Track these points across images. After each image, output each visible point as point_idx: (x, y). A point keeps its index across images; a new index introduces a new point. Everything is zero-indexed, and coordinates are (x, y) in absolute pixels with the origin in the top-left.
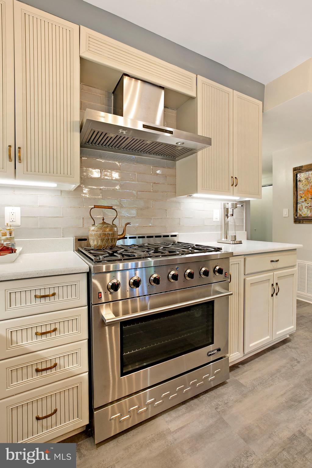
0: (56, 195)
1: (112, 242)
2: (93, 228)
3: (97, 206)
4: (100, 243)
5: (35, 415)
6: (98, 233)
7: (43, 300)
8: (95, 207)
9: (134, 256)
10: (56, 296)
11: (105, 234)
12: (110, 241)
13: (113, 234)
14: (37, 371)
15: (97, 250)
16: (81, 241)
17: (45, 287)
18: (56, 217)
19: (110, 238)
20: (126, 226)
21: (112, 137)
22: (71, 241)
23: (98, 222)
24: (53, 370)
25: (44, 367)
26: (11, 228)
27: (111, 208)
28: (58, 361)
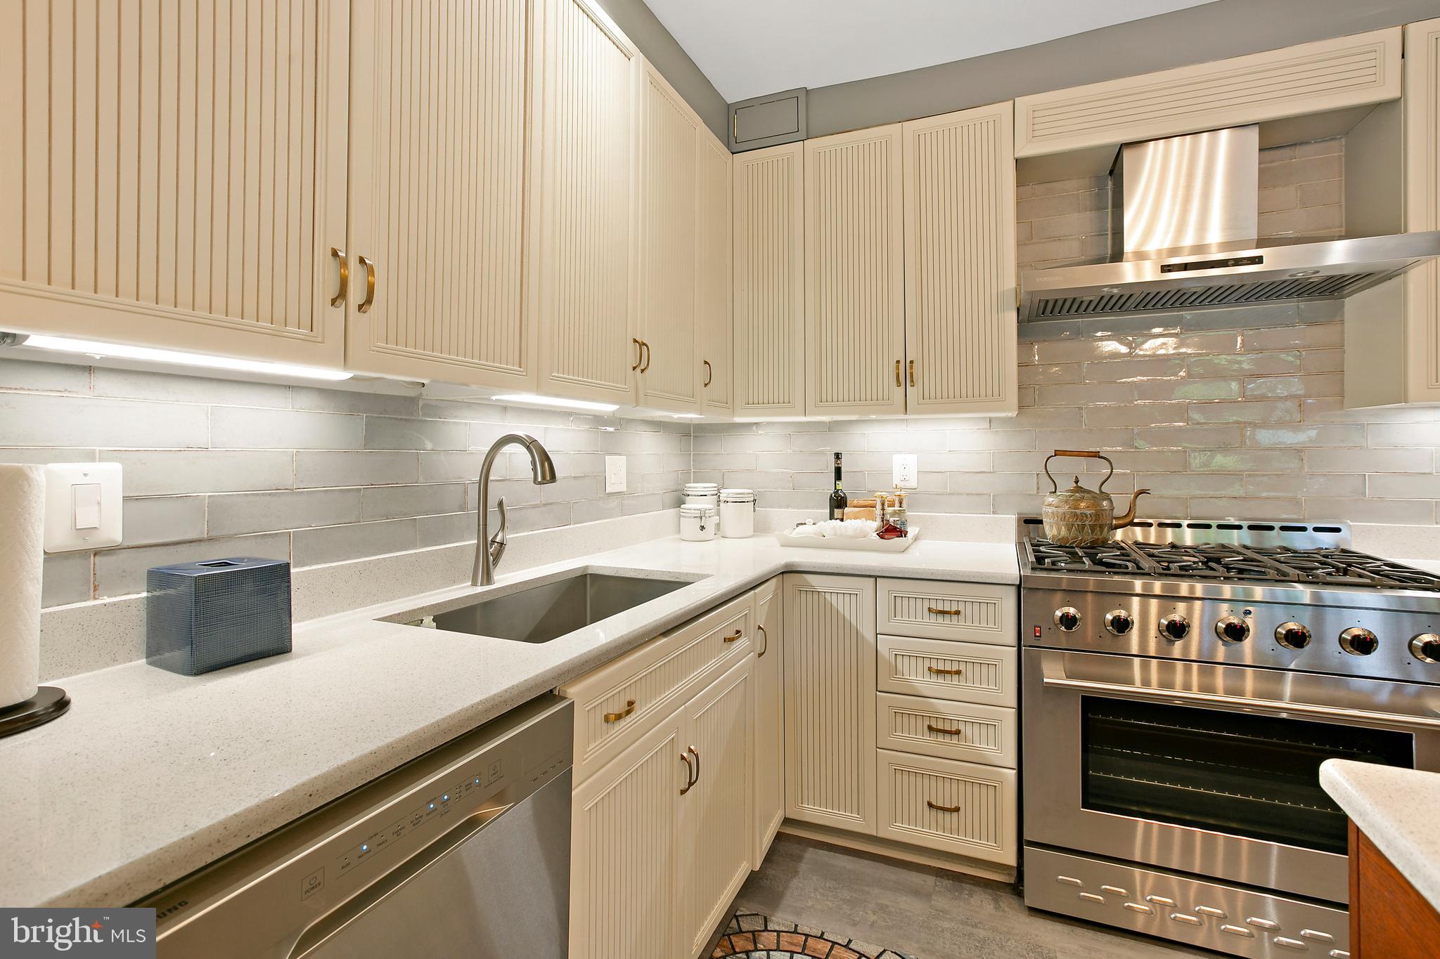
0: (978, 429)
1: (1092, 532)
2: (1050, 499)
3: (1061, 452)
4: (1064, 532)
5: (926, 799)
6: (1061, 510)
7: (940, 618)
8: (1057, 453)
9: (1127, 567)
10: (961, 617)
11: (1076, 515)
12: (1088, 530)
13: (1097, 516)
14: (930, 728)
15: (1060, 546)
16: (1031, 522)
17: (944, 598)
18: (981, 472)
19: (1087, 523)
20: (1136, 497)
21: (1112, 296)
22: (1009, 522)
23: (1066, 485)
24: (955, 739)
25: (940, 727)
26: (902, 493)
27: (1096, 455)
28: (962, 727)
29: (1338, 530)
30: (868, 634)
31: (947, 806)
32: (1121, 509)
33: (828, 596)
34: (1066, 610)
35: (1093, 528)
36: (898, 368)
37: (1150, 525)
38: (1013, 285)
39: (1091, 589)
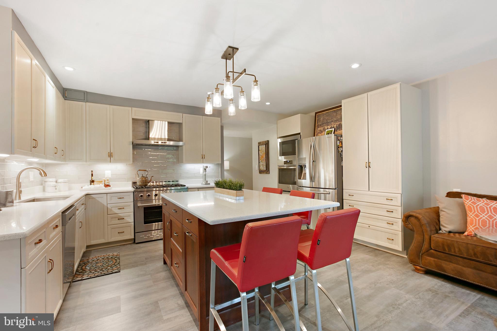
2: (138, 178)
4: (140, 184)
5: (118, 232)
6: (140, 180)
7: (120, 199)
8: (139, 170)
10: (124, 198)
11: (142, 181)
12: (144, 183)
13: (146, 180)
14: (118, 219)
16: (134, 183)
17: (120, 195)
20: (152, 177)
22: (131, 183)
23: (141, 176)
24: (123, 220)
25: (120, 218)
26: (108, 179)
27: (145, 170)
28: (124, 217)
29: (178, 181)
30: (105, 204)
31: (122, 232)
32: (149, 180)
33: (96, 198)
34: (141, 194)
35: (145, 182)
36: (109, 154)
37: (154, 182)
38: (132, 140)
39: (145, 190)
